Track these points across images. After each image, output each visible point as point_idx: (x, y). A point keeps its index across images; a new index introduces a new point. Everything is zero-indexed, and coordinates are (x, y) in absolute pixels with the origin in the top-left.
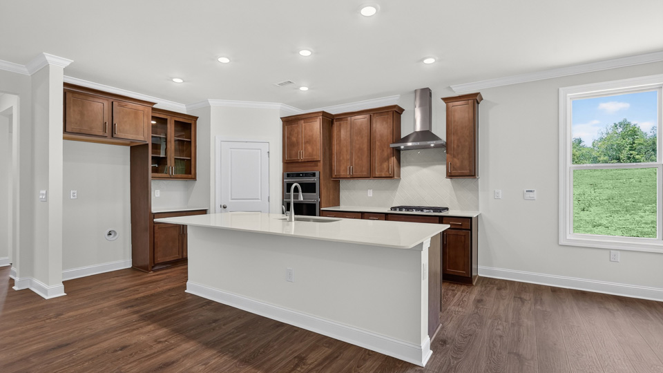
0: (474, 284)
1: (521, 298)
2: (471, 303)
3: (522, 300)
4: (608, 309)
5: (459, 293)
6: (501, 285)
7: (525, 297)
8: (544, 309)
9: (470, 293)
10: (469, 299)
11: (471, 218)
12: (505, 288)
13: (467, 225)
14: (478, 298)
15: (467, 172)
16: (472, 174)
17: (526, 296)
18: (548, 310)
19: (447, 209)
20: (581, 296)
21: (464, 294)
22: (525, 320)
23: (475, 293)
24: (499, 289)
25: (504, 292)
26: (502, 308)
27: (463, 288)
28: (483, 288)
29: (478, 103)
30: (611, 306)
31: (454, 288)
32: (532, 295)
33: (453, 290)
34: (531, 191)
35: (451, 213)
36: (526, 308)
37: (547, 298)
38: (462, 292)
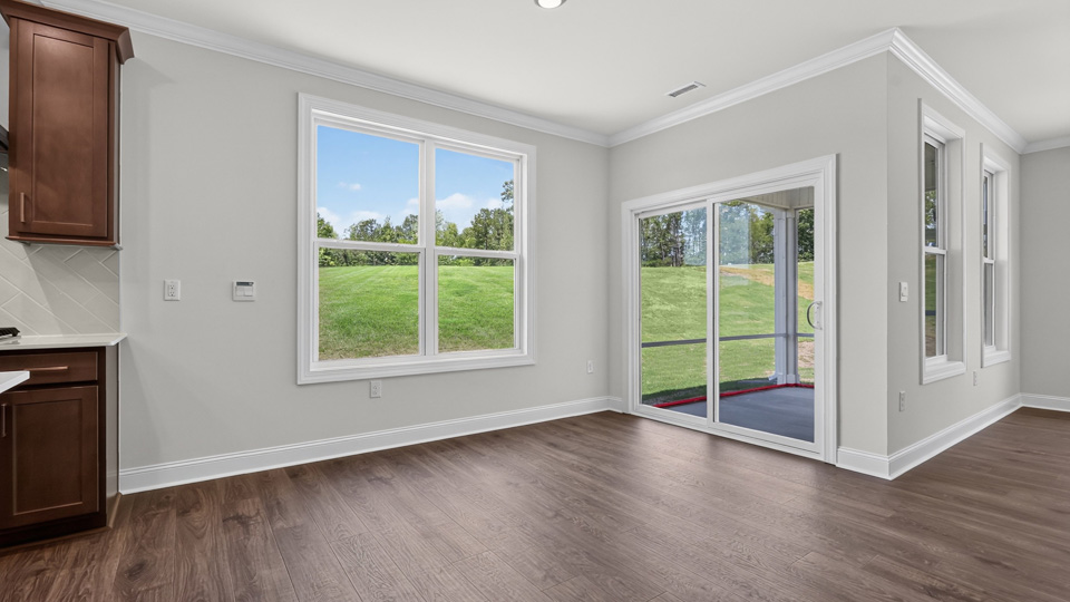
0: (111, 525)
1: (238, 518)
2: (109, 591)
3: (243, 521)
4: (380, 479)
5: (64, 573)
6: (185, 500)
7: (246, 512)
8: (292, 524)
9: (101, 559)
10: (99, 580)
11: (101, 350)
12: (197, 505)
13: (87, 370)
14: (130, 563)
15: (85, 226)
16: (102, 235)
17: (249, 507)
18: (299, 521)
19: (14, 332)
20: (337, 469)
21: (79, 572)
22: (265, 572)
23: (116, 552)
24: (183, 512)
25: (197, 517)
26: (201, 564)
27: (75, 549)
28: (140, 529)
29: (120, 62)
30: (384, 472)
31: (41, 564)
32: (257, 500)
33: (39, 572)
34: (247, 284)
35: (26, 341)
36: (255, 541)
37: (286, 494)
38: (76, 563)
